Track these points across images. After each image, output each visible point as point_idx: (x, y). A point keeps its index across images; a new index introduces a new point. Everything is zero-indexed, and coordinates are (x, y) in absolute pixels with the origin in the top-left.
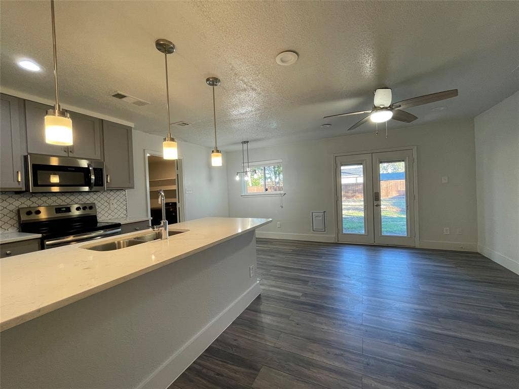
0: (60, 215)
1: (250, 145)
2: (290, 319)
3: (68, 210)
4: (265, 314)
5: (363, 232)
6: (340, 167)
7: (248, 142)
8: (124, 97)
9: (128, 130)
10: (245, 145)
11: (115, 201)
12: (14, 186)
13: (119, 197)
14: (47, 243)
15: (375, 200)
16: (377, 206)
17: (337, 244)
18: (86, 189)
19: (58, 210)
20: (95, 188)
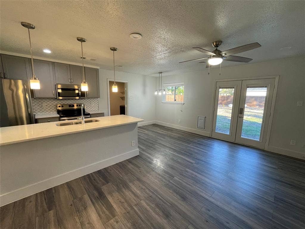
0: (70, 108)
1: (163, 74)
2: (140, 169)
3: (73, 106)
4: (132, 164)
5: (228, 133)
6: (219, 90)
7: (162, 73)
8: (85, 58)
9: (97, 71)
10: (160, 74)
11: (93, 103)
12: (52, 96)
13: (95, 102)
14: (61, 119)
15: (240, 114)
16: (240, 117)
17: (210, 138)
18: (77, 98)
19: (70, 106)
20: (81, 98)
